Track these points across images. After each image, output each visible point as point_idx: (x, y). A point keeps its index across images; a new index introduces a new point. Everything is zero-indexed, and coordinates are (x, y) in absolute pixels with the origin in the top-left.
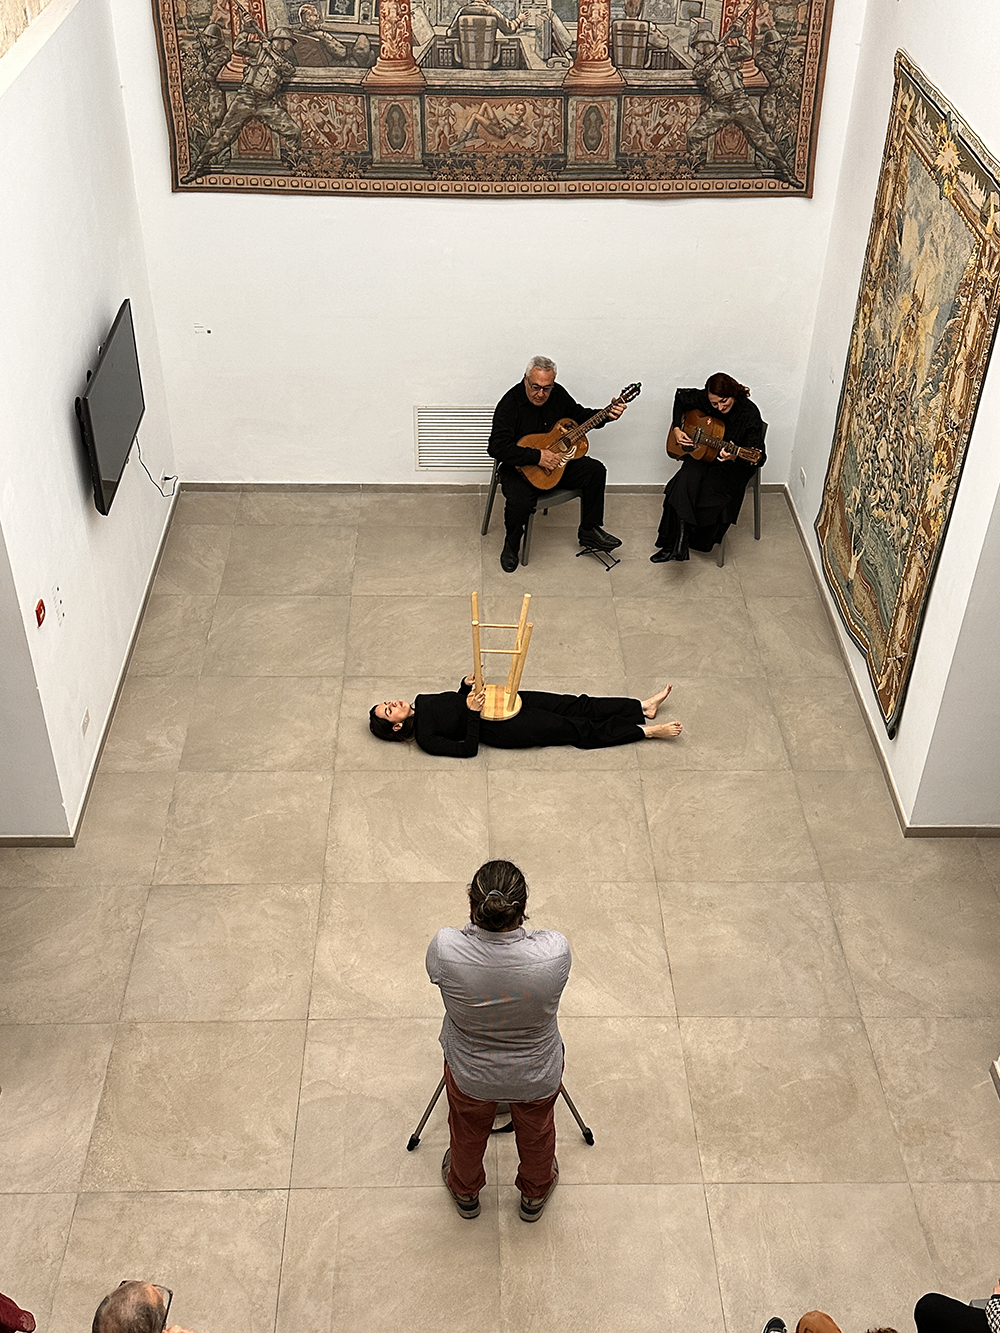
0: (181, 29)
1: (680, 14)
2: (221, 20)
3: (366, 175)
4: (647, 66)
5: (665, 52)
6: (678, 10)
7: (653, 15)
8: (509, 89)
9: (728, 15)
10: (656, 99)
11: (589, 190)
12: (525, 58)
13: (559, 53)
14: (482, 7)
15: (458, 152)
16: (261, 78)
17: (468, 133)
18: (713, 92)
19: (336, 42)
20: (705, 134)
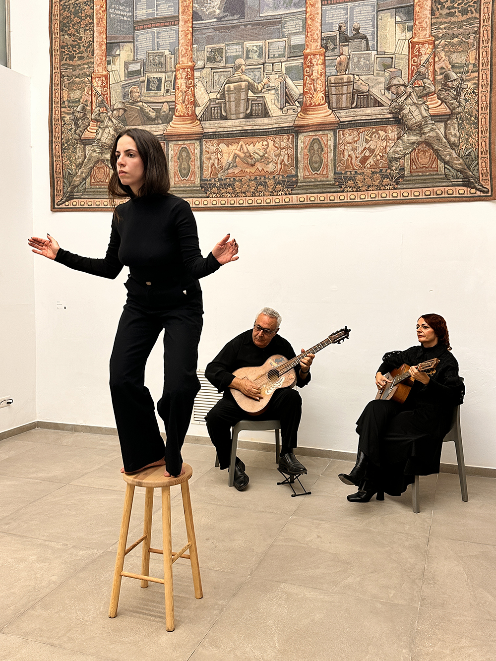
0: (64, 107)
1: (376, 67)
2: (86, 101)
4: (354, 105)
5: (367, 95)
6: (375, 64)
7: (356, 69)
8: (258, 131)
9: (414, 64)
10: (362, 130)
11: (314, 201)
12: (268, 109)
13: (291, 103)
14: (239, 77)
15: (223, 178)
16: (105, 135)
17: (230, 164)
18: (406, 121)
19: (150, 109)
20: (402, 153)
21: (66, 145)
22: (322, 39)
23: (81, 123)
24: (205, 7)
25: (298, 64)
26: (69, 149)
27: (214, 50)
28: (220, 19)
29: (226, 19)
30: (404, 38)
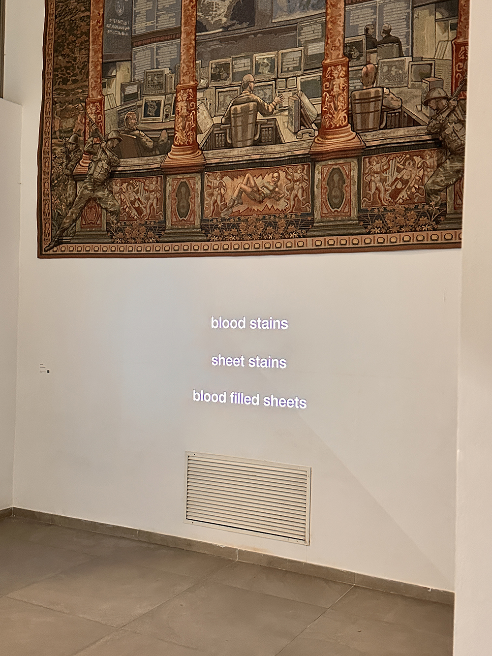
0: (54, 138)
1: (411, 77)
2: (80, 130)
3: (161, 240)
4: (383, 125)
5: (399, 112)
6: (410, 72)
7: (386, 81)
8: (267, 160)
9: (458, 71)
10: (393, 156)
11: (333, 245)
12: (280, 134)
13: (307, 126)
14: (247, 96)
15: (227, 217)
16: (98, 170)
17: (235, 201)
18: (449, 144)
19: (147, 138)
20: (443, 185)
21: (56, 182)
22: (345, 46)
23: (73, 156)
24: (211, 15)
25: (315, 78)
26: (60, 186)
27: (219, 66)
28: (226, 29)
29: (234, 28)
30: (447, 39)
